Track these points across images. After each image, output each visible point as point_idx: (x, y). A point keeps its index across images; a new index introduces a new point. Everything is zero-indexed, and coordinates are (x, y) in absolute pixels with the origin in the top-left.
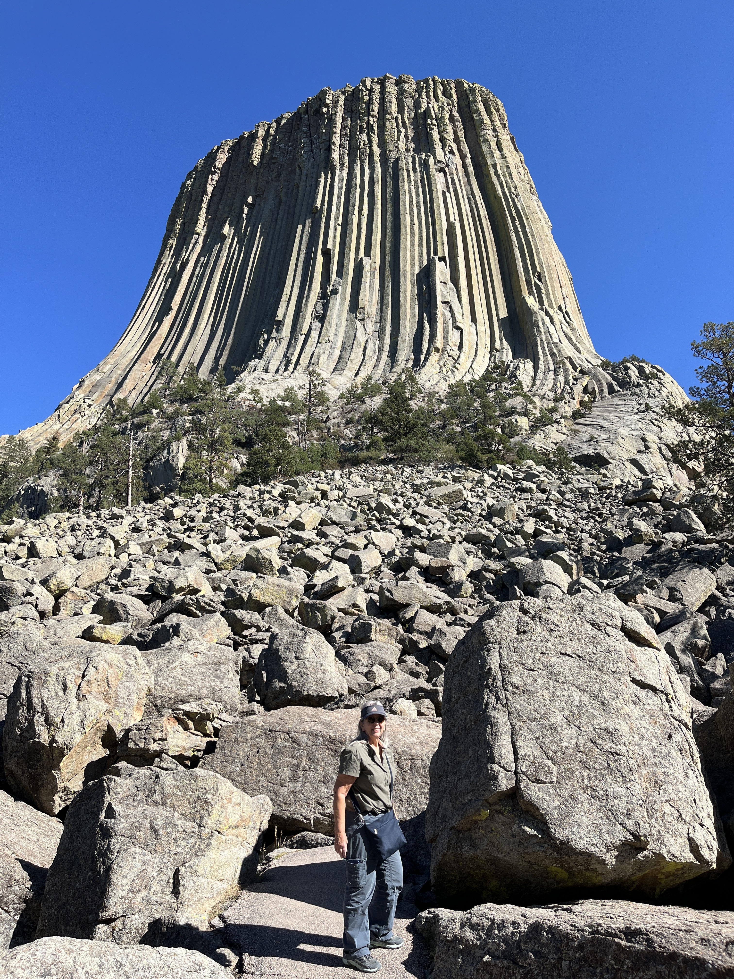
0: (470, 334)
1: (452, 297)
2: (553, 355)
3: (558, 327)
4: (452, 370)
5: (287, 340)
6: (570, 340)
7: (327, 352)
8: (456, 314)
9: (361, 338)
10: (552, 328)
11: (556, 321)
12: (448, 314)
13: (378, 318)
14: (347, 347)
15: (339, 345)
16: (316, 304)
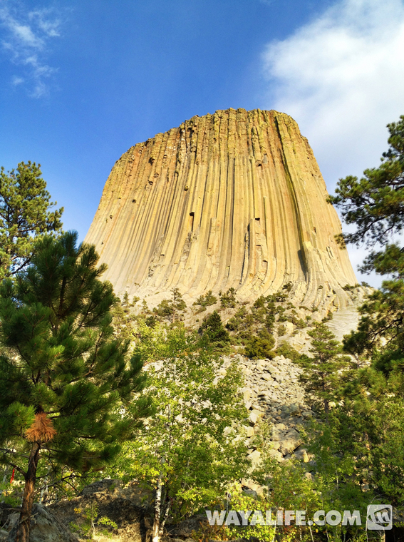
0: (272, 264)
1: (262, 243)
2: (318, 280)
3: (324, 261)
4: (260, 288)
5: (167, 267)
6: (330, 269)
7: (189, 275)
8: (264, 253)
9: (209, 266)
10: (320, 262)
11: (323, 257)
12: (260, 253)
13: (219, 254)
14: (200, 271)
15: (195, 270)
16: (184, 246)
